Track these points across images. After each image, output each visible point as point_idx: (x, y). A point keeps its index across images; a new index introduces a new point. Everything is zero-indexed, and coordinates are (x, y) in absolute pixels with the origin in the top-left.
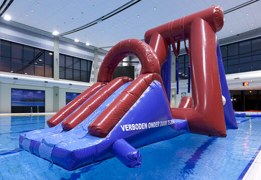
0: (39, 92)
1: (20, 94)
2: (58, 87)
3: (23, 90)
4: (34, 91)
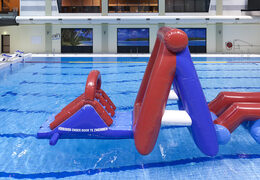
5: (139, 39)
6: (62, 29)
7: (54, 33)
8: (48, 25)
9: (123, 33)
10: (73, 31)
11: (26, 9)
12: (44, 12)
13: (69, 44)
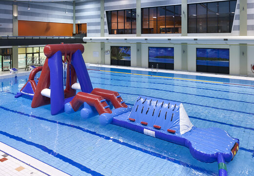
0: (169, 49)
1: (154, 52)
2: (186, 43)
3: (157, 48)
4: (165, 49)
5: (166, 57)
6: (111, 47)
7: (106, 50)
8: (103, 44)
9: (153, 51)
10: (118, 48)
11: (91, 31)
12: (100, 34)
13: (116, 59)
